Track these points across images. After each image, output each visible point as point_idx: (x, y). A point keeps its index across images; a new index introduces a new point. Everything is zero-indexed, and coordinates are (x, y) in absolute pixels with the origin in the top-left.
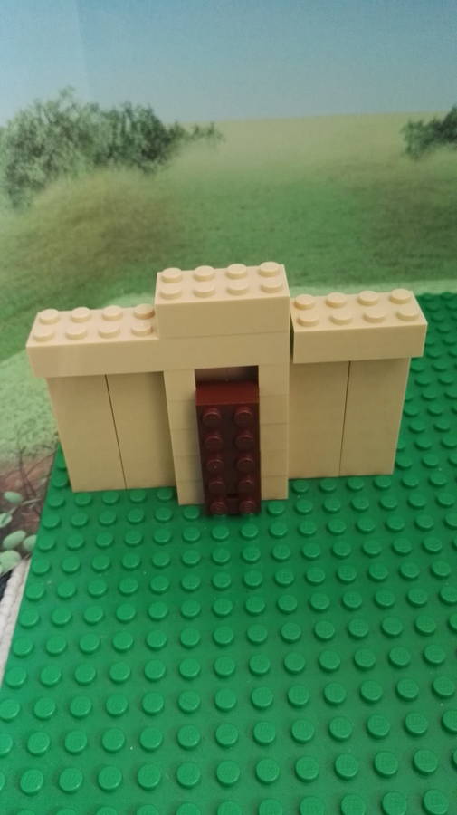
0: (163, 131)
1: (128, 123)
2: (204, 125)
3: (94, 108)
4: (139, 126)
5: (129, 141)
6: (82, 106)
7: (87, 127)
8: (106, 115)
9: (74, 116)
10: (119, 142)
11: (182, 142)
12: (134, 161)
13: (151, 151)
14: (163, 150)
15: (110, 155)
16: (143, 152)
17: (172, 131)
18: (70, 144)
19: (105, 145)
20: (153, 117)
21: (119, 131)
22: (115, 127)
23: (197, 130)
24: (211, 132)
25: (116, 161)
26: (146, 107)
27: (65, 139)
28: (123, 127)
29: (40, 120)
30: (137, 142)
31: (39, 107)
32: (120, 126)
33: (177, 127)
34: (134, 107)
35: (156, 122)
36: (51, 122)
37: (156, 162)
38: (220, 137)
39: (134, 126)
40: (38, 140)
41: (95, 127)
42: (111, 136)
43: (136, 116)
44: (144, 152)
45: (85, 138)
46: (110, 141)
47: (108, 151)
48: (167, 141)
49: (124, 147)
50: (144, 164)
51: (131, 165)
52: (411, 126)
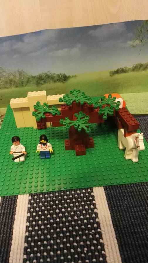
3: (54, 74)
6: (52, 73)
8: (56, 75)
9: (50, 75)
10: (59, 79)
11: (70, 78)
15: (57, 81)
17: (68, 76)
18: (49, 79)
19: (56, 79)
22: (58, 76)
24: (75, 76)
26: (64, 73)
27: (48, 78)
28: (60, 77)
29: (43, 75)
30: (62, 78)
31: (43, 73)
32: (59, 76)
36: (45, 76)
38: (77, 77)
40: (43, 78)
41: (54, 77)
42: (57, 78)
43: (62, 75)
45: (52, 78)
48: (67, 78)
50: (63, 82)
52: (111, 72)
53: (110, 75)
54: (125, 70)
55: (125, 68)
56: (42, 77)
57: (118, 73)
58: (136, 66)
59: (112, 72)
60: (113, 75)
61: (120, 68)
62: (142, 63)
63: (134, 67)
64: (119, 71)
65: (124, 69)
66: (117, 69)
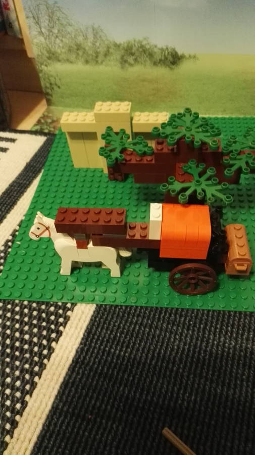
0: (178, 56)
2: (192, 54)
4: (170, 53)
5: (166, 58)
6: (152, 44)
7: (152, 51)
8: (159, 49)
9: (148, 47)
10: (163, 58)
11: (184, 59)
12: (167, 65)
13: (173, 62)
14: (178, 62)
15: (159, 63)
17: (181, 56)
18: (145, 55)
19: (158, 59)
20: (175, 51)
21: (163, 55)
23: (190, 56)
24: (194, 57)
27: (143, 53)
29: (135, 45)
30: (169, 59)
31: (135, 41)
32: (164, 53)
33: (183, 54)
35: (176, 53)
36: (139, 47)
38: (198, 59)
39: (168, 53)
41: (155, 53)
42: (160, 56)
43: (170, 50)
44: (171, 62)
45: (151, 55)
46: (160, 58)
47: (159, 61)
48: (179, 59)
49: (164, 60)
50: (171, 66)
56: (131, 48)
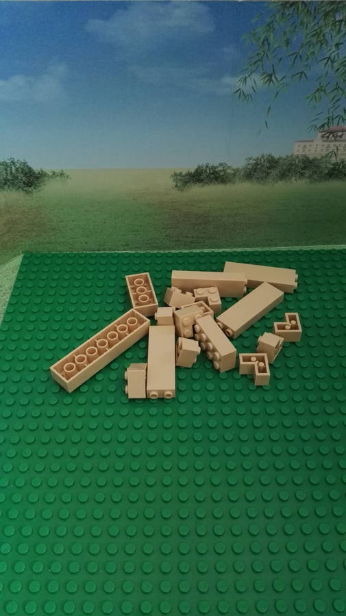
1: (14, 168)
13: (28, 182)
16: (24, 183)
20: (27, 166)
25: (9, 186)
34: (16, 161)
37: (32, 188)
51: (18, 189)
52: (176, 175)
53: (174, 184)
54: (222, 174)
55: (220, 168)
57: (200, 181)
58: (257, 164)
59: (181, 173)
60: (184, 186)
61: (207, 166)
62: (276, 156)
63: (250, 167)
64: (204, 175)
65: (217, 170)
66: (196, 167)
